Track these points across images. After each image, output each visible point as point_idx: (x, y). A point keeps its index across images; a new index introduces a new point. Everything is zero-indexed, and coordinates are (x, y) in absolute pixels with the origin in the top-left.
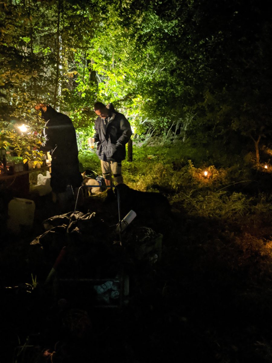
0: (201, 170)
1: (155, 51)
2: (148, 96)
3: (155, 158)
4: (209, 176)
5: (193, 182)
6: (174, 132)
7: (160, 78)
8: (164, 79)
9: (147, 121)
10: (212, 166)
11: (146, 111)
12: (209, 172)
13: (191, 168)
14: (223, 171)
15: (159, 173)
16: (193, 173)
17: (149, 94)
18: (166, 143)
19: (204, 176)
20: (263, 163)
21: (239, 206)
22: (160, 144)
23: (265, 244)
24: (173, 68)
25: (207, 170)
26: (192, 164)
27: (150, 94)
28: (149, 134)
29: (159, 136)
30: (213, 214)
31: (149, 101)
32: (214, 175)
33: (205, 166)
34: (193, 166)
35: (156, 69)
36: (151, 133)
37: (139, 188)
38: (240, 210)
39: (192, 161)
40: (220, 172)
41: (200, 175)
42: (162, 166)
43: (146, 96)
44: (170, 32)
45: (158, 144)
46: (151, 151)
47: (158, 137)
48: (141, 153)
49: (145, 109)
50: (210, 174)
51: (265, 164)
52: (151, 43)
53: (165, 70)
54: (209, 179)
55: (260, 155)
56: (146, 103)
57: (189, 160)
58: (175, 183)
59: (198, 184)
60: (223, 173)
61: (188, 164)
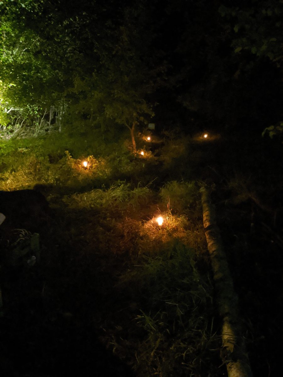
0: (80, 160)
1: (12, 28)
2: (9, 81)
3: (27, 151)
4: (89, 167)
5: (73, 174)
6: (49, 121)
7: (22, 60)
8: (27, 62)
9: (13, 109)
10: (91, 156)
11: (9, 98)
12: (88, 163)
13: (69, 159)
14: (103, 161)
15: (33, 167)
16: (72, 164)
17: (11, 79)
18: (40, 134)
19: (84, 167)
20: (140, 150)
21: (118, 193)
22: (33, 136)
23: (143, 225)
24: (37, 50)
25: (87, 161)
26: (70, 155)
27: (13, 78)
28: (18, 124)
29: (32, 126)
30: (94, 205)
31: (13, 86)
32: (93, 165)
33: (84, 157)
34: (71, 158)
35: (17, 49)
36: (20, 124)
37: (9, 187)
38: (119, 197)
39: (69, 152)
40: (99, 162)
41: (80, 166)
42: (35, 159)
43: (7, 80)
44: (28, 8)
45: (30, 135)
46: (22, 144)
47: (30, 128)
48: (10, 146)
49: (8, 95)
50: (90, 164)
51: (141, 151)
52: (6, 18)
53: (27, 51)
54: (89, 169)
55: (136, 142)
56: (9, 89)
57: (66, 151)
58: (53, 177)
59: (78, 176)
60: (102, 162)
61: (65, 155)
